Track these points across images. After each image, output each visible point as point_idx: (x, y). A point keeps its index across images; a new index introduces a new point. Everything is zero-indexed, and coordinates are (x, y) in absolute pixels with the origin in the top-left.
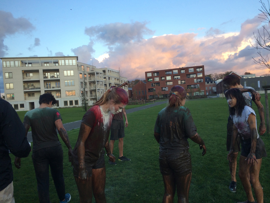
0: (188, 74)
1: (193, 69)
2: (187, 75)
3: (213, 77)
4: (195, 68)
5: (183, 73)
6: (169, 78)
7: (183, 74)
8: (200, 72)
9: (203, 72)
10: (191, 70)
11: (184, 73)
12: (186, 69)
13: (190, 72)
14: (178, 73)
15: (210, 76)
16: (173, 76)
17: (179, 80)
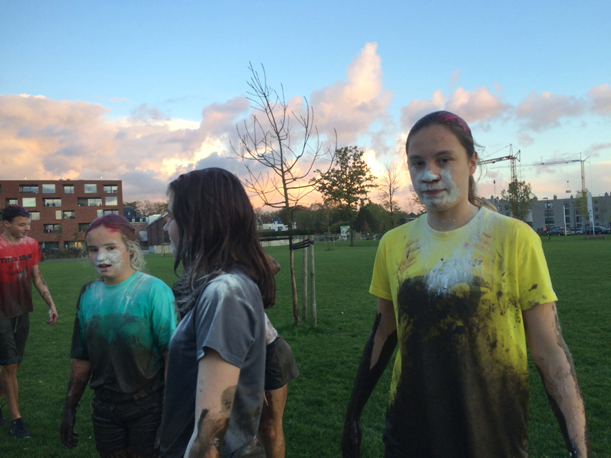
0: (81, 196)
1: (95, 185)
2: (79, 199)
3: (141, 208)
4: (102, 184)
5: (69, 192)
6: (29, 202)
7: (70, 195)
8: (112, 195)
9: (119, 194)
10: (89, 189)
11: (73, 192)
12: (79, 184)
13: (86, 192)
14: (55, 192)
15: (133, 205)
16: (41, 197)
17: (59, 208)
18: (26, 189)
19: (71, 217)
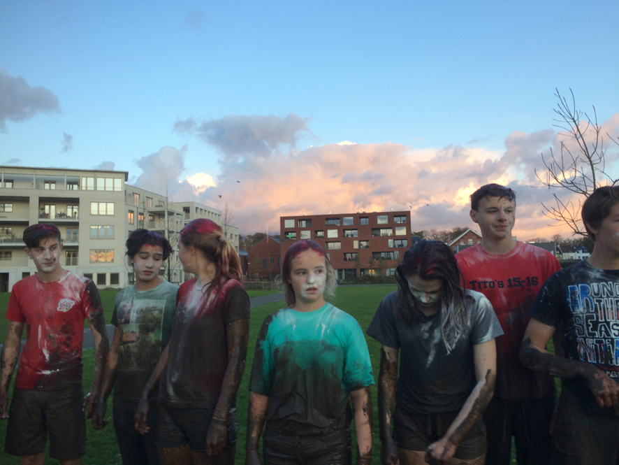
0: (374, 227)
1: (387, 216)
3: (428, 237)
6: (332, 234)
7: (365, 226)
8: (401, 225)
9: (407, 224)
10: (382, 220)
13: (379, 223)
14: (353, 224)
16: (342, 230)
17: (356, 239)
18: (331, 222)
19: (367, 247)
